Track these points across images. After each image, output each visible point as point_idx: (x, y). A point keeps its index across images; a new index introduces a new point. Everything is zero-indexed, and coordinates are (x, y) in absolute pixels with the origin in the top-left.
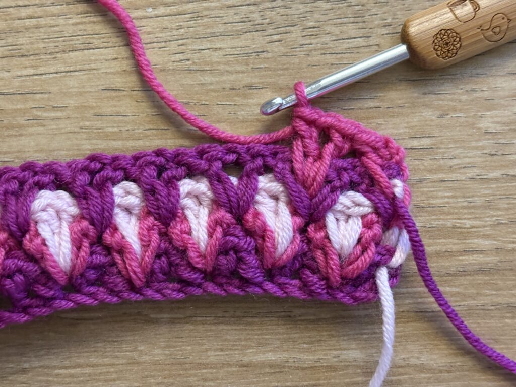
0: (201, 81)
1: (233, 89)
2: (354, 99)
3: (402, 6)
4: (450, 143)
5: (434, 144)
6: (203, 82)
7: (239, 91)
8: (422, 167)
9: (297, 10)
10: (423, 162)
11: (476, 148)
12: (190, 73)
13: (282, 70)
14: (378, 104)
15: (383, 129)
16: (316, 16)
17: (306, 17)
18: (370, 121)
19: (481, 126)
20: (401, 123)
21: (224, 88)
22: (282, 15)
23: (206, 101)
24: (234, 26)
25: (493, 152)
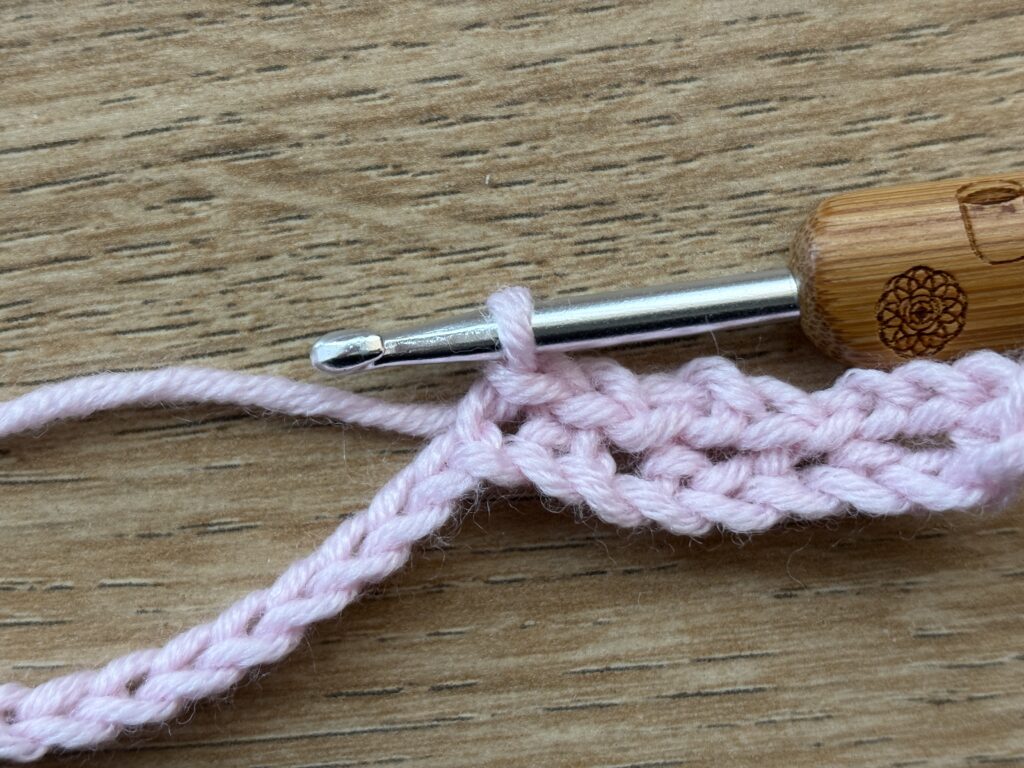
0: (45, 515)
1: (150, 536)
2: (522, 550)
3: (661, 262)
4: (814, 672)
5: (768, 680)
6: (54, 518)
7: (168, 540)
8: (733, 750)
9: (340, 283)
10: (736, 732)
11: (893, 684)
12: (16, 493)
13: (301, 470)
14: (594, 565)
15: (613, 639)
16: (400, 300)
17: (368, 304)
18: (572, 616)
19: (905, 618)
20: (668, 618)
21: (121, 535)
22: (293, 302)
23: (65, 577)
24: (144, 341)
25: (943, 695)
